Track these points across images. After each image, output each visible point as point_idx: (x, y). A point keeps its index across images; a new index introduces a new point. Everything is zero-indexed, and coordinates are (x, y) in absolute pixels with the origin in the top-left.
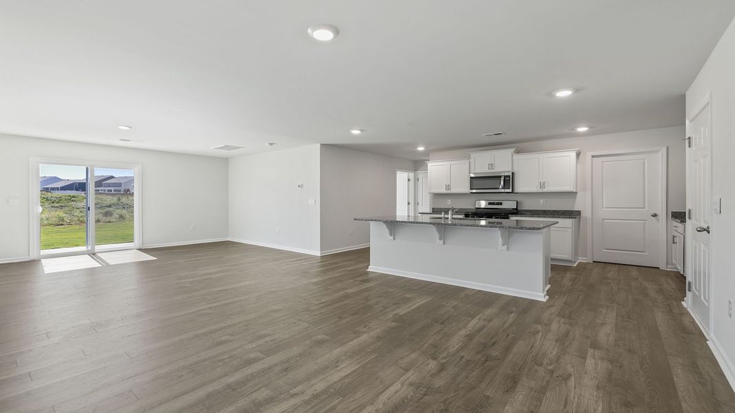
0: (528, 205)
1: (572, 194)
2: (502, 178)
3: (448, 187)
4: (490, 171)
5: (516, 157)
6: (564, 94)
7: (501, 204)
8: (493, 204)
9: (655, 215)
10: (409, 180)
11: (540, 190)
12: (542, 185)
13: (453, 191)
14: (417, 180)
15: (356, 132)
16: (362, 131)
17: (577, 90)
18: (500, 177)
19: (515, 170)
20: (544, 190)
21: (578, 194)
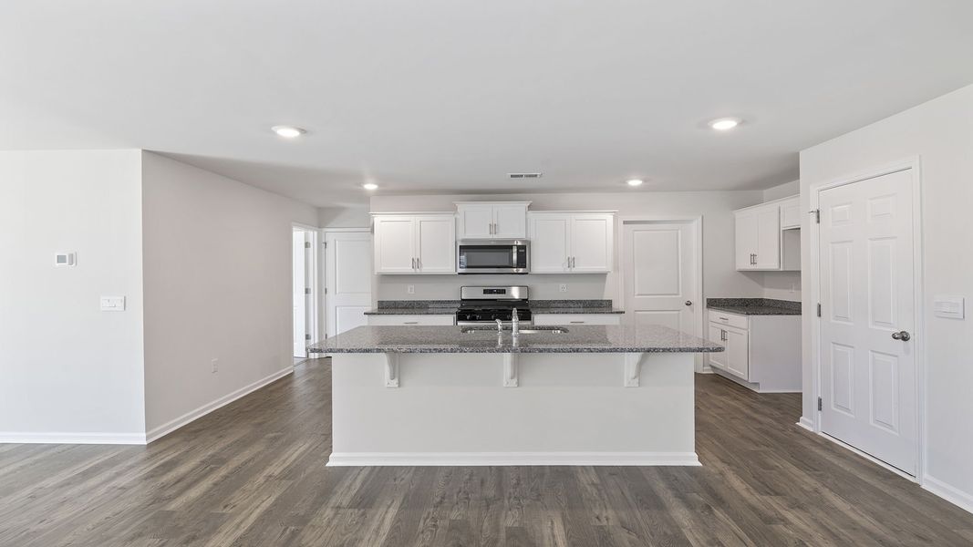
0: (542, 293)
1: (602, 276)
2: (515, 250)
3: (416, 263)
4: (491, 237)
5: (531, 214)
6: (725, 125)
7: (503, 292)
8: (491, 292)
9: (689, 304)
10: (307, 245)
11: (568, 271)
12: (571, 262)
13: (427, 269)
14: (323, 245)
15: (288, 133)
16: (303, 131)
17: (742, 123)
18: (511, 247)
19: (532, 237)
20: (574, 270)
21: (609, 277)
